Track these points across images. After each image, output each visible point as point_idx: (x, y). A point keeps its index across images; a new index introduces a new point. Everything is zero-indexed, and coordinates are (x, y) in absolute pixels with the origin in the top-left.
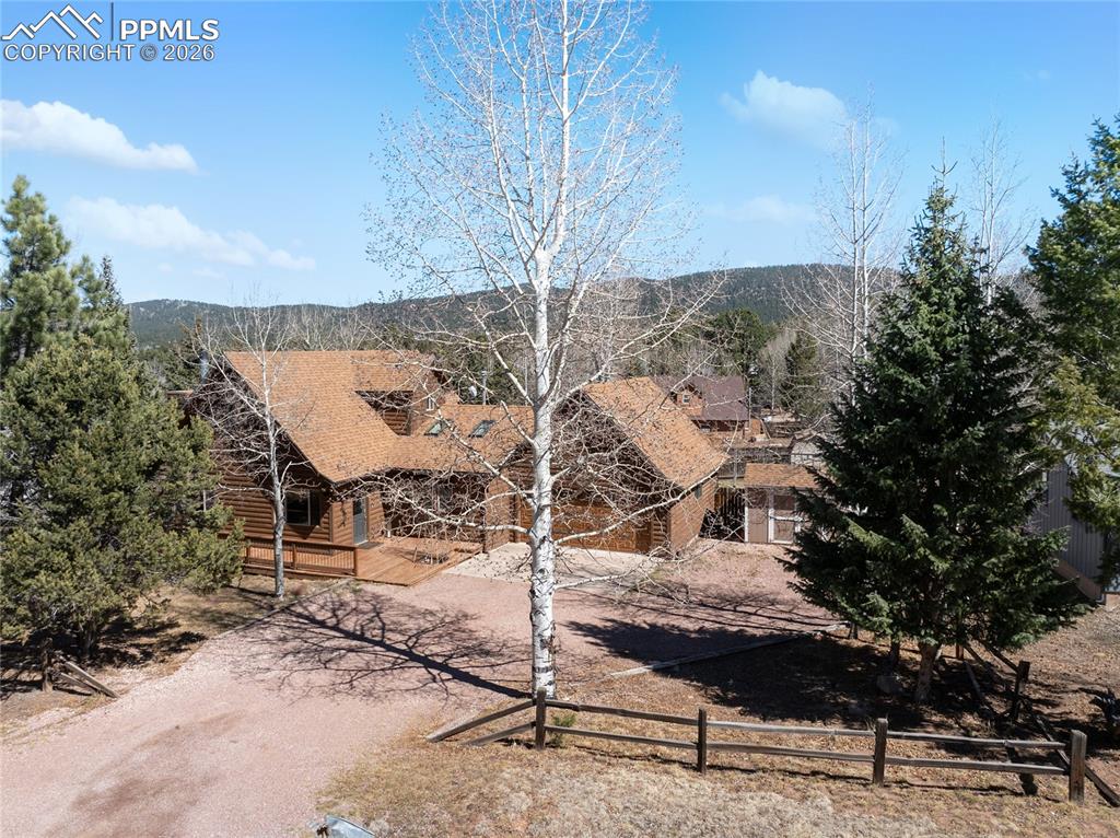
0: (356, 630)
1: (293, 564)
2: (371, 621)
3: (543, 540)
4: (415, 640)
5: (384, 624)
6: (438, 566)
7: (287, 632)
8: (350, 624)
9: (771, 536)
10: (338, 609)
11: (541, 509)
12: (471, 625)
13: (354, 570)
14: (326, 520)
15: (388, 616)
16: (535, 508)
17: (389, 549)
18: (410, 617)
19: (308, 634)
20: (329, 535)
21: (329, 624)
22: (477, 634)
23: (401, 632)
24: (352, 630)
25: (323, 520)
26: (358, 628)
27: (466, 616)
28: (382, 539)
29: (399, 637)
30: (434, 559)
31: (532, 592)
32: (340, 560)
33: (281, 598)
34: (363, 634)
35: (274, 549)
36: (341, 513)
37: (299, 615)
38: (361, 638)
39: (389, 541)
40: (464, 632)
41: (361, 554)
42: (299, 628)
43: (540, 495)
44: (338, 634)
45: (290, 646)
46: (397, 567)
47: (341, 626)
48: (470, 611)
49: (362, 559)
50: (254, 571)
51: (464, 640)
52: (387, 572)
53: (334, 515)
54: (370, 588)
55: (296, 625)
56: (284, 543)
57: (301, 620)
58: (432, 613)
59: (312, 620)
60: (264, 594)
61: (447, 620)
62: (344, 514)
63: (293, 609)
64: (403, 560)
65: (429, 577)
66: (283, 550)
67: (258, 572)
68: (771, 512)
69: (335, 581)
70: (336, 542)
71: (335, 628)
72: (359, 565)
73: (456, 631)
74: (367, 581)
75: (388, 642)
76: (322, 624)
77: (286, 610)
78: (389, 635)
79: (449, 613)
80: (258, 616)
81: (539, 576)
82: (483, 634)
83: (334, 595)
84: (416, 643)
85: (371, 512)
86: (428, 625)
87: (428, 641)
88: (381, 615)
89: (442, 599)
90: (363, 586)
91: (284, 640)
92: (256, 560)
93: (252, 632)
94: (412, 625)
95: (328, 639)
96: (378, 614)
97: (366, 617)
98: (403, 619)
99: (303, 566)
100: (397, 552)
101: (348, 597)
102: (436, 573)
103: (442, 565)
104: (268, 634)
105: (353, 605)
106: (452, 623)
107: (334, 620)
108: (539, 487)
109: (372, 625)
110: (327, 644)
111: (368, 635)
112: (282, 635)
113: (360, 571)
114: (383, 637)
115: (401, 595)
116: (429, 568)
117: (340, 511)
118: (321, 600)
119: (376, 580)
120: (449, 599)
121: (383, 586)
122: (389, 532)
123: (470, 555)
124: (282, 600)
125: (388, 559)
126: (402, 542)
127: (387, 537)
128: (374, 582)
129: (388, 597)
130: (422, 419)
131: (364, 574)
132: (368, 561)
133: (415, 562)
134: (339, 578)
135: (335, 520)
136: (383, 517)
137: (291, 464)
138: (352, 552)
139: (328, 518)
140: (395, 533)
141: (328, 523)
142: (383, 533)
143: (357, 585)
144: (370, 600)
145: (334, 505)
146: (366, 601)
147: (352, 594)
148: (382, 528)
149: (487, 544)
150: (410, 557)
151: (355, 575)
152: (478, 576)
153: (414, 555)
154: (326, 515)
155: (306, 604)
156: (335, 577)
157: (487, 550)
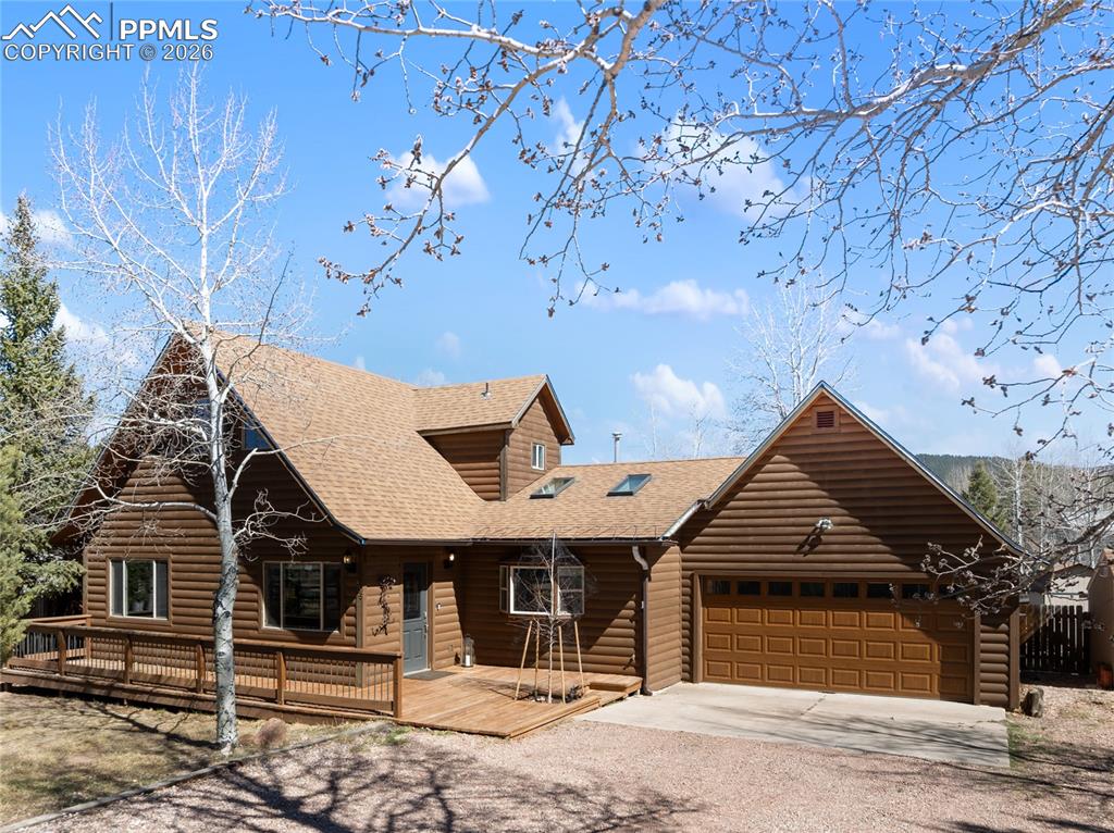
2: (419, 805)
5: (451, 815)
6: (563, 706)
8: (359, 814)
10: (345, 775)
13: (394, 705)
14: (352, 619)
15: (464, 797)
17: (469, 680)
18: (521, 799)
21: (308, 810)
24: (358, 825)
25: (346, 618)
26: (380, 822)
27: (665, 803)
28: (454, 670)
30: (556, 696)
33: (226, 751)
36: (379, 608)
37: (248, 784)
39: (473, 671)
42: (225, 814)
46: (485, 710)
47: (336, 816)
48: (672, 792)
52: (463, 712)
53: (366, 609)
54: (425, 738)
57: (245, 796)
58: (575, 793)
59: (272, 797)
60: (199, 744)
61: (620, 812)
62: (386, 611)
63: (241, 769)
64: (492, 696)
69: (354, 725)
71: (318, 820)
72: (404, 689)
74: (417, 726)
76: (290, 808)
77: (227, 771)
79: (619, 794)
80: (152, 784)
83: (345, 748)
85: (436, 618)
88: (447, 794)
90: (410, 733)
97: (407, 796)
98: (503, 805)
99: (299, 698)
100: (483, 685)
101: (376, 752)
105: (383, 770)
106: (637, 819)
107: (325, 800)
109: (418, 816)
113: (406, 709)
115: (491, 754)
116: (546, 710)
117: (378, 605)
118: (313, 756)
119: (440, 724)
120: (605, 763)
121: (457, 737)
122: (468, 658)
123: (619, 694)
124: (227, 754)
125: (466, 693)
126: (492, 673)
127: (464, 666)
128: (433, 728)
129: (465, 757)
130: (525, 479)
131: (414, 714)
132: (426, 697)
133: (519, 699)
134: (364, 720)
135: (367, 619)
136: (460, 632)
137: (254, 452)
138: (391, 666)
139: (355, 616)
140: (480, 660)
141: (355, 625)
142: (457, 660)
143: (400, 733)
144: (424, 761)
145: (366, 589)
146: (413, 762)
147: (384, 749)
148: (455, 650)
149: (650, 678)
150: (509, 692)
151: (396, 715)
152: (652, 726)
153: (515, 689)
154: (351, 609)
155: (275, 762)
156: (355, 719)
157: (649, 687)
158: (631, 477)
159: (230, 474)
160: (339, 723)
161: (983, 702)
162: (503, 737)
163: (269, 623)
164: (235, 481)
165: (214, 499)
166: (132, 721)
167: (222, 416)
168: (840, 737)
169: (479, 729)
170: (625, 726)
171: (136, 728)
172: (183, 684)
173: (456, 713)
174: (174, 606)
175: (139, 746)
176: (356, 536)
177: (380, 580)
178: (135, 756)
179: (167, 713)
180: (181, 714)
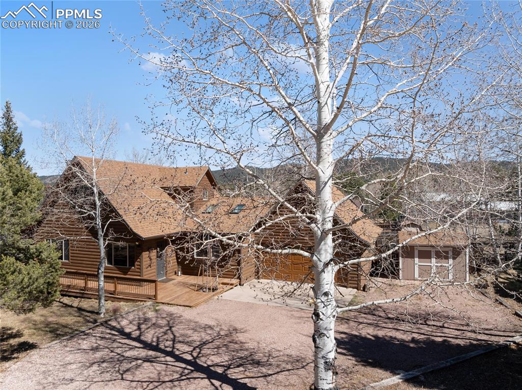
0: (152, 341)
1: (114, 291)
2: (165, 333)
3: (327, 265)
4: (198, 350)
5: (175, 336)
6: (212, 293)
7: (99, 342)
8: (149, 337)
9: (417, 276)
10: (142, 324)
11: (325, 233)
12: (241, 337)
13: (155, 296)
15: (178, 330)
16: (319, 233)
17: (179, 282)
18: (195, 330)
19: (115, 345)
20: (140, 272)
21: (133, 336)
22: (246, 345)
23: (188, 343)
24: (149, 341)
25: (137, 263)
26: (155, 339)
27: (236, 330)
28: (174, 277)
29: (187, 348)
30: (209, 289)
31: (317, 314)
32: (147, 289)
33: (102, 315)
34: (158, 344)
35: (98, 281)
36: (148, 259)
37: (113, 328)
38: (156, 348)
39: (182, 278)
40: (236, 343)
41: (160, 285)
42: (110, 339)
43: (324, 220)
44: (138, 345)
45: (98, 355)
46: (184, 295)
47: (142, 338)
48: (239, 326)
49: (160, 289)
50: (89, 296)
51: (237, 351)
52: (178, 297)
53: (144, 260)
54: (166, 308)
55: (107, 336)
56: (105, 277)
57: (113, 332)
58: (211, 328)
59: (122, 332)
60: (92, 312)
61: (222, 333)
62: (151, 259)
63: (110, 323)
64: (188, 290)
65: (206, 301)
66: (105, 282)
67: (92, 297)
68: (417, 260)
69: (142, 303)
70: (145, 277)
71: (138, 339)
72: (158, 292)
73: (230, 342)
74: (163, 303)
75: (177, 353)
76: (128, 336)
77: (105, 324)
78: (178, 346)
79: (223, 327)
80: (83, 329)
81: (324, 299)
82: (251, 345)
83: (141, 313)
84: (199, 353)
85: (168, 259)
86: (208, 338)
87: (209, 352)
88: (173, 329)
89: (216, 316)
90: (161, 307)
91: (95, 349)
92: (91, 289)
93: (73, 343)
94: (196, 337)
95: (131, 349)
96: (171, 328)
97: (162, 330)
98: (190, 332)
99: (122, 293)
100: (185, 285)
101: (151, 314)
102: (210, 298)
103: (214, 293)
104: (85, 344)
105: (154, 321)
106: (226, 335)
107: (138, 332)
108: (324, 212)
109: (166, 337)
110: (128, 354)
111: (162, 346)
112: (95, 345)
113: (159, 297)
114: (173, 347)
115: (187, 314)
116: (206, 295)
117: (148, 258)
118: (131, 317)
119: (170, 303)
120: (221, 316)
121: (175, 307)
122: (179, 272)
123: (231, 287)
124: (103, 316)
125: (179, 289)
126: (188, 279)
127: (178, 275)
128: (168, 304)
129: (178, 316)
130: (201, 204)
131: (162, 298)
132: (165, 291)
133: (197, 291)
134: (145, 301)
135: (144, 263)
136: (176, 263)
137: (110, 220)
138: (154, 284)
139: (140, 262)
140: (184, 273)
141: (140, 266)
142: (176, 273)
143: (157, 306)
144: (166, 317)
145: (144, 253)
146: (163, 318)
147: (153, 313)
148: (175, 270)
149: (242, 279)
150: (193, 288)
151: (156, 299)
152: (238, 300)
153: (195, 286)
154: (139, 260)
155: (119, 320)
156: (142, 301)
157: (242, 283)
158: (238, 205)
159: (103, 228)
160: (137, 302)
161: (350, 287)
162: (191, 307)
163: (108, 264)
164: (105, 230)
165: (98, 236)
166: (61, 303)
167: (100, 209)
168: (297, 303)
169: (183, 304)
170: (230, 301)
171: (64, 305)
172: (79, 288)
173: (176, 298)
174: (71, 256)
175: (70, 314)
176: (141, 237)
177: (149, 249)
178: (71, 318)
179: (73, 298)
180: (79, 299)
